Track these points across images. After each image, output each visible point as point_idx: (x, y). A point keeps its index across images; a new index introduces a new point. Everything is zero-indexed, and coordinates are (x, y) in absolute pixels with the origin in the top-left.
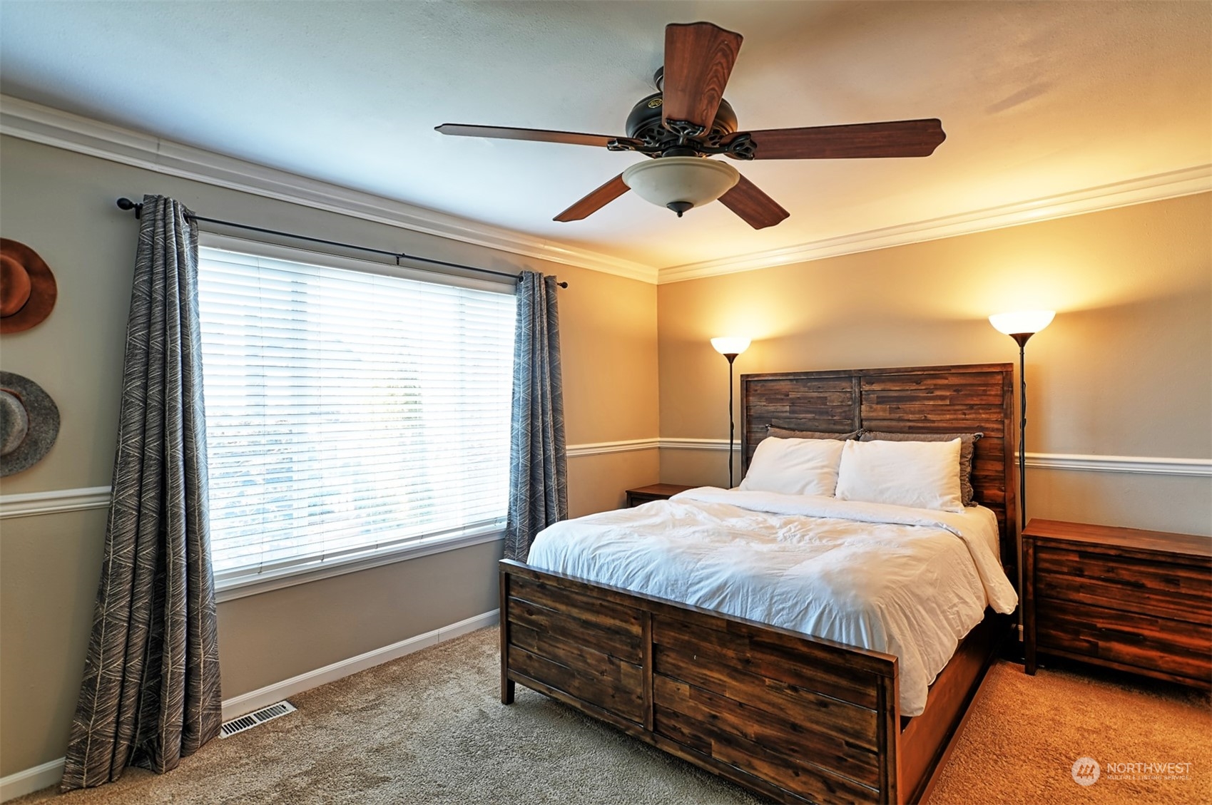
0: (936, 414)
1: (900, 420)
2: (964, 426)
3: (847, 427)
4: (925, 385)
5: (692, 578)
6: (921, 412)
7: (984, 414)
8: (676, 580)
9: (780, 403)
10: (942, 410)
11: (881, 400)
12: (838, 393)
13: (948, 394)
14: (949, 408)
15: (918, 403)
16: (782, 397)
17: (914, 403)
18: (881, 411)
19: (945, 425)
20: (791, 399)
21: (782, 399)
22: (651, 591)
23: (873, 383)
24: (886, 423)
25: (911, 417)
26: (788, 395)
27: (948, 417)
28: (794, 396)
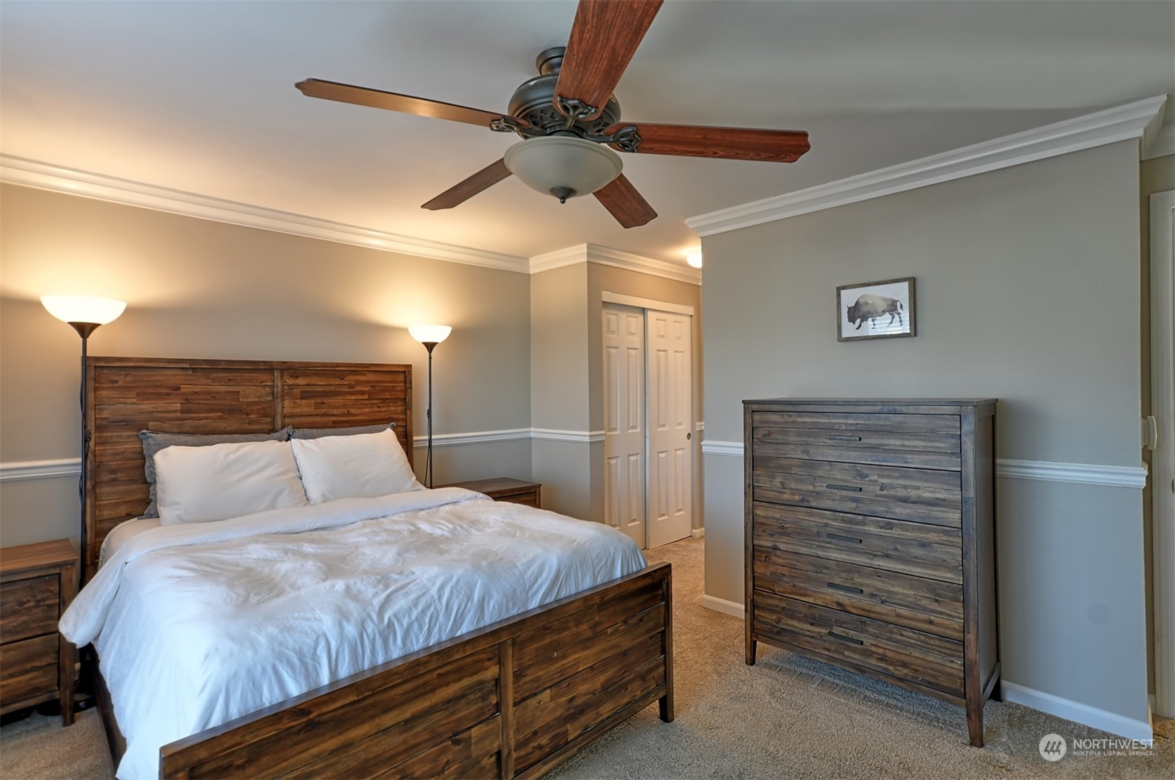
0: (357, 408)
1: (325, 415)
2: (379, 418)
3: (265, 426)
4: (348, 380)
5: (527, 581)
6: (344, 406)
7: (393, 406)
8: (515, 591)
9: (164, 399)
10: (362, 404)
11: (305, 396)
12: (255, 388)
13: (367, 389)
14: (367, 402)
15: (341, 398)
16: (168, 391)
17: (338, 398)
18: (306, 406)
19: (364, 418)
20: (185, 394)
21: (168, 394)
22: (490, 617)
23: (297, 377)
24: (310, 419)
25: (335, 411)
26: (179, 389)
27: (367, 410)
28: (185, 390)
